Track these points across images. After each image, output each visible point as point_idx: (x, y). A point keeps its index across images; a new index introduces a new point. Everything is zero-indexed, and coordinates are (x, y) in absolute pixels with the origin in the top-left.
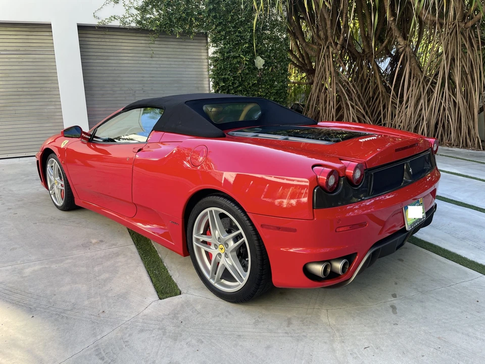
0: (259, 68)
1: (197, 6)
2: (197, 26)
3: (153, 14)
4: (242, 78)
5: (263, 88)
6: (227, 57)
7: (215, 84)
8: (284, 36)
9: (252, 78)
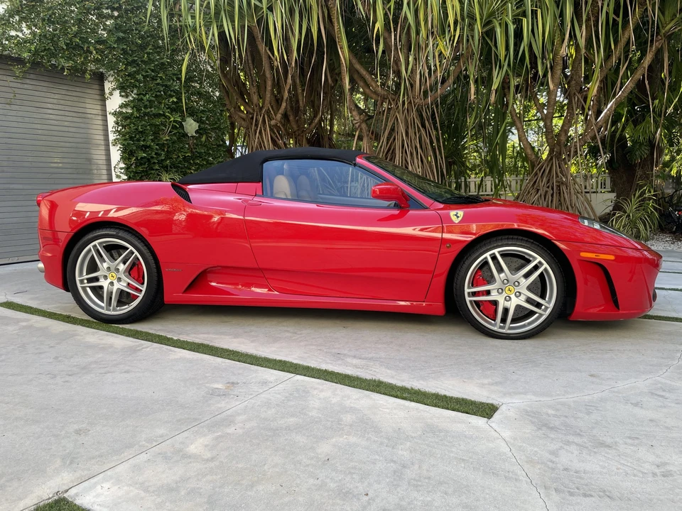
0: (189, 135)
1: (94, 31)
2: (96, 61)
3: (22, 31)
4: (169, 147)
5: (196, 164)
6: (145, 114)
7: (127, 154)
8: (217, 94)
9: (182, 148)
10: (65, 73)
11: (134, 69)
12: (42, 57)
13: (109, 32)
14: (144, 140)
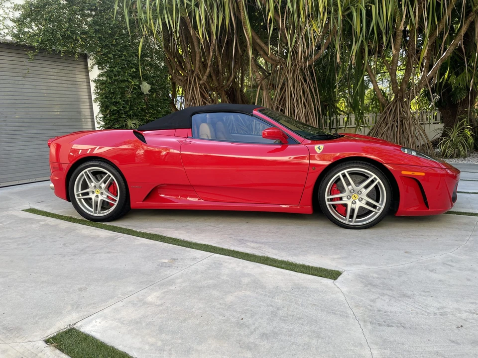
0: (145, 93)
1: (79, 26)
2: (82, 46)
3: (32, 28)
4: (131, 102)
5: (150, 113)
6: (115, 80)
7: (104, 108)
8: (163, 64)
9: (140, 102)
10: (62, 55)
11: (107, 50)
12: (46, 45)
13: (90, 26)
14: (115, 98)
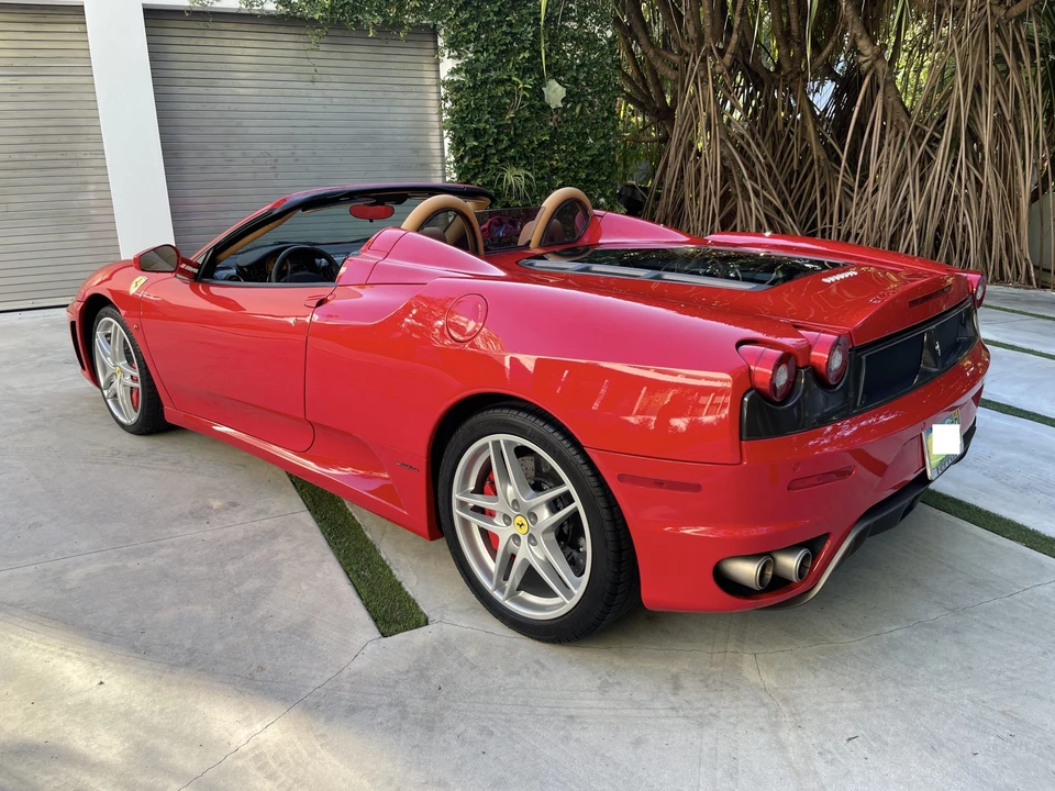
0: (553, 107)
2: (414, 10)
4: (515, 129)
8: (609, 34)
10: (370, 35)
